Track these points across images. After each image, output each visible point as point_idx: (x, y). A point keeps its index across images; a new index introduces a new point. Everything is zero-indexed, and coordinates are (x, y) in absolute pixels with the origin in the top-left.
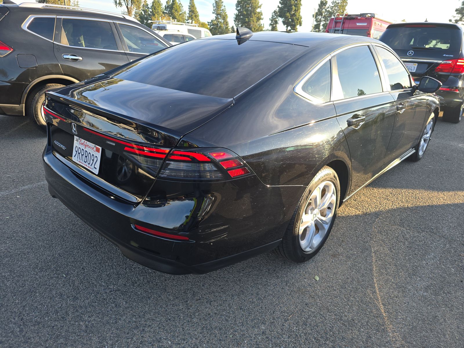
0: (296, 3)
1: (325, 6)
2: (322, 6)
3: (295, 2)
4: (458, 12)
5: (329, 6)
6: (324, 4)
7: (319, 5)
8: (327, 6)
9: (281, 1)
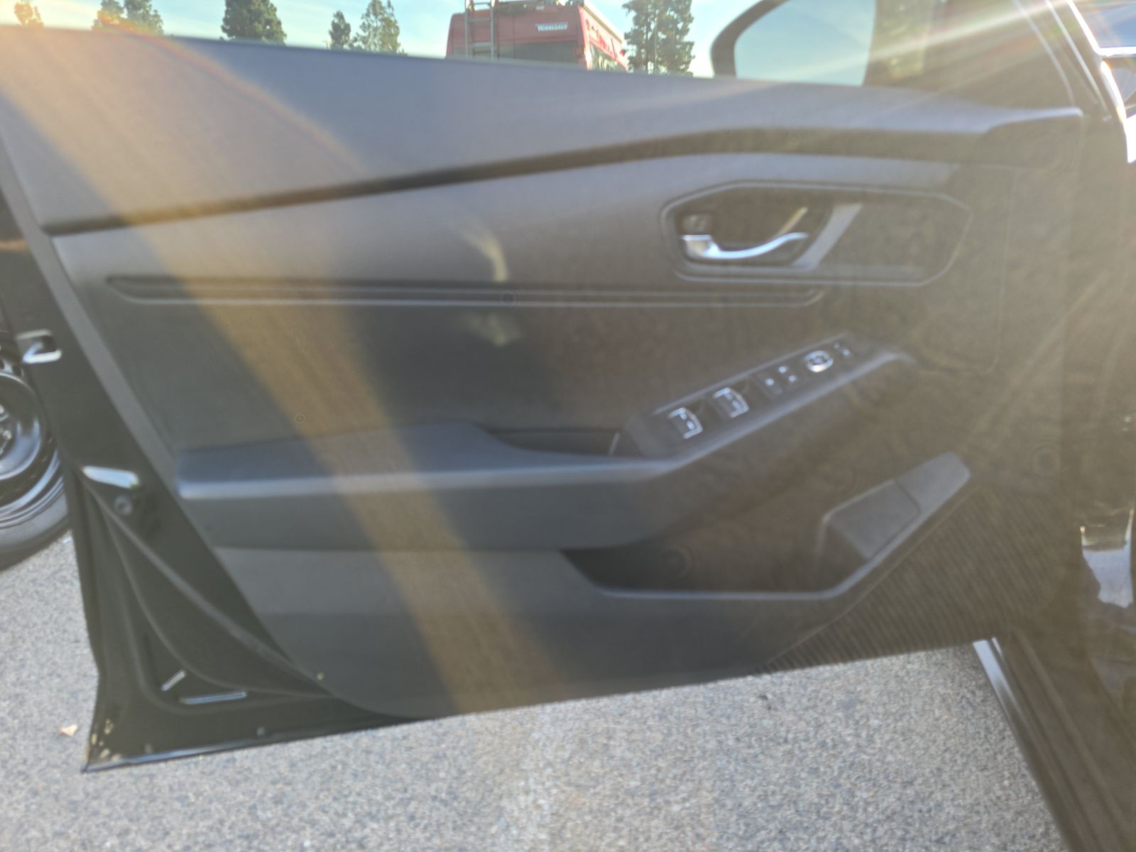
0: (269, 30)
1: (347, 35)
2: (340, 36)
3: (265, 27)
4: (629, 40)
5: (356, 36)
6: (344, 30)
7: (331, 33)
8: (352, 35)
9: (225, 26)
